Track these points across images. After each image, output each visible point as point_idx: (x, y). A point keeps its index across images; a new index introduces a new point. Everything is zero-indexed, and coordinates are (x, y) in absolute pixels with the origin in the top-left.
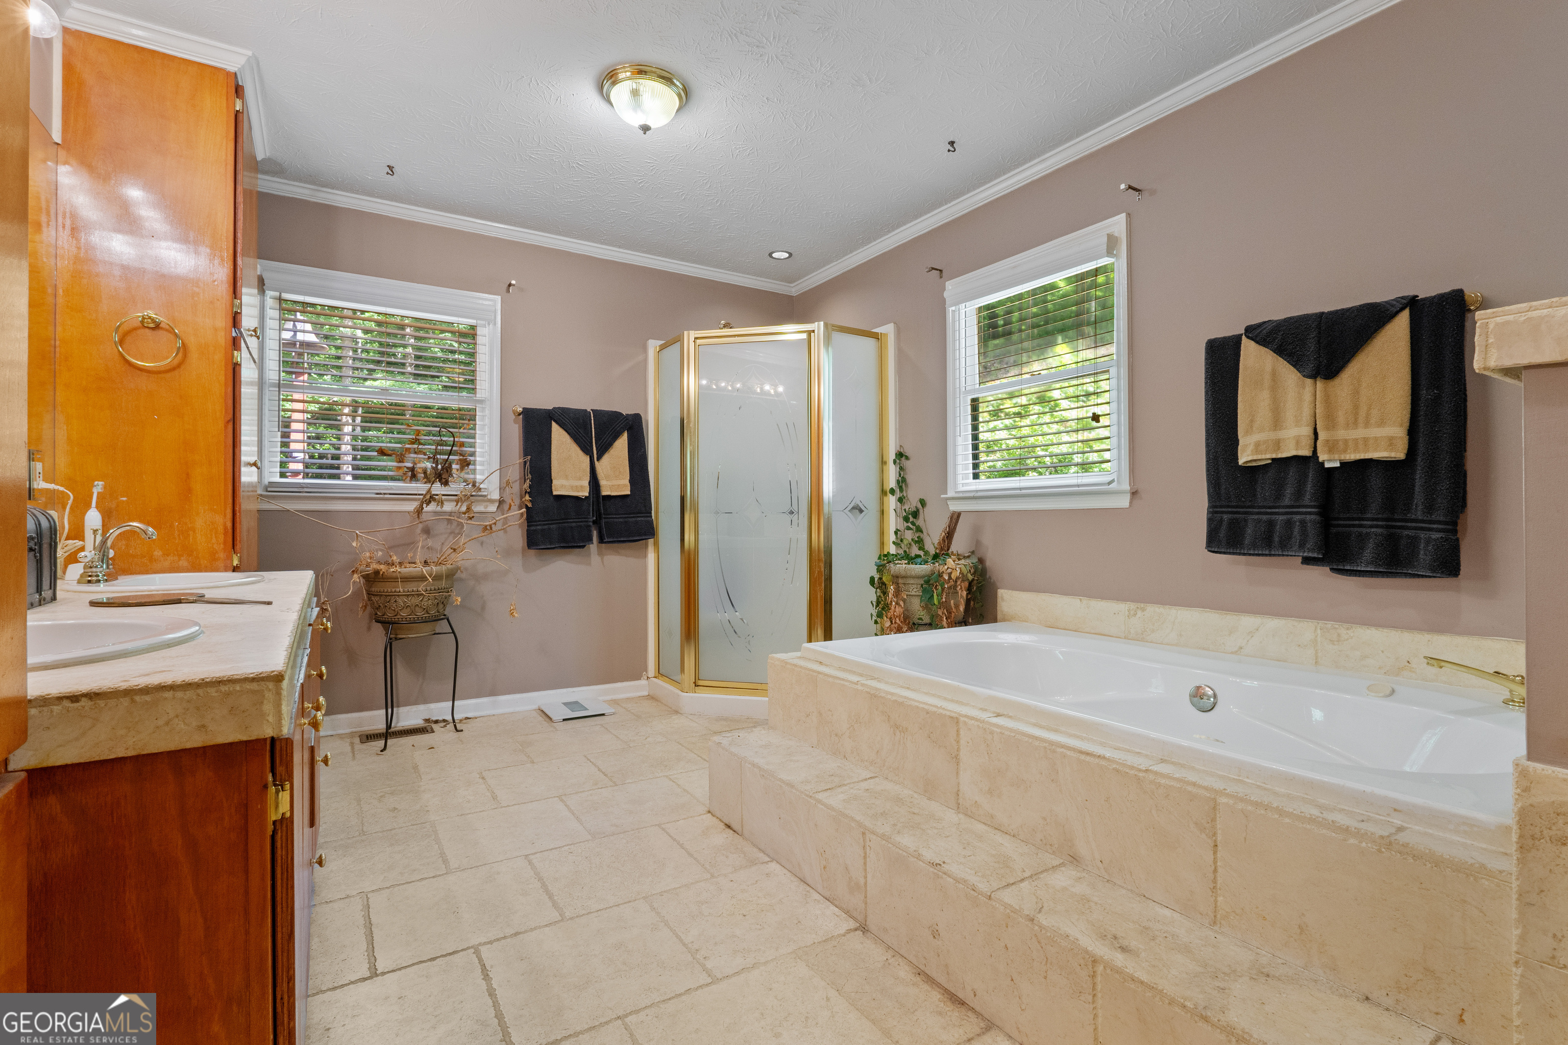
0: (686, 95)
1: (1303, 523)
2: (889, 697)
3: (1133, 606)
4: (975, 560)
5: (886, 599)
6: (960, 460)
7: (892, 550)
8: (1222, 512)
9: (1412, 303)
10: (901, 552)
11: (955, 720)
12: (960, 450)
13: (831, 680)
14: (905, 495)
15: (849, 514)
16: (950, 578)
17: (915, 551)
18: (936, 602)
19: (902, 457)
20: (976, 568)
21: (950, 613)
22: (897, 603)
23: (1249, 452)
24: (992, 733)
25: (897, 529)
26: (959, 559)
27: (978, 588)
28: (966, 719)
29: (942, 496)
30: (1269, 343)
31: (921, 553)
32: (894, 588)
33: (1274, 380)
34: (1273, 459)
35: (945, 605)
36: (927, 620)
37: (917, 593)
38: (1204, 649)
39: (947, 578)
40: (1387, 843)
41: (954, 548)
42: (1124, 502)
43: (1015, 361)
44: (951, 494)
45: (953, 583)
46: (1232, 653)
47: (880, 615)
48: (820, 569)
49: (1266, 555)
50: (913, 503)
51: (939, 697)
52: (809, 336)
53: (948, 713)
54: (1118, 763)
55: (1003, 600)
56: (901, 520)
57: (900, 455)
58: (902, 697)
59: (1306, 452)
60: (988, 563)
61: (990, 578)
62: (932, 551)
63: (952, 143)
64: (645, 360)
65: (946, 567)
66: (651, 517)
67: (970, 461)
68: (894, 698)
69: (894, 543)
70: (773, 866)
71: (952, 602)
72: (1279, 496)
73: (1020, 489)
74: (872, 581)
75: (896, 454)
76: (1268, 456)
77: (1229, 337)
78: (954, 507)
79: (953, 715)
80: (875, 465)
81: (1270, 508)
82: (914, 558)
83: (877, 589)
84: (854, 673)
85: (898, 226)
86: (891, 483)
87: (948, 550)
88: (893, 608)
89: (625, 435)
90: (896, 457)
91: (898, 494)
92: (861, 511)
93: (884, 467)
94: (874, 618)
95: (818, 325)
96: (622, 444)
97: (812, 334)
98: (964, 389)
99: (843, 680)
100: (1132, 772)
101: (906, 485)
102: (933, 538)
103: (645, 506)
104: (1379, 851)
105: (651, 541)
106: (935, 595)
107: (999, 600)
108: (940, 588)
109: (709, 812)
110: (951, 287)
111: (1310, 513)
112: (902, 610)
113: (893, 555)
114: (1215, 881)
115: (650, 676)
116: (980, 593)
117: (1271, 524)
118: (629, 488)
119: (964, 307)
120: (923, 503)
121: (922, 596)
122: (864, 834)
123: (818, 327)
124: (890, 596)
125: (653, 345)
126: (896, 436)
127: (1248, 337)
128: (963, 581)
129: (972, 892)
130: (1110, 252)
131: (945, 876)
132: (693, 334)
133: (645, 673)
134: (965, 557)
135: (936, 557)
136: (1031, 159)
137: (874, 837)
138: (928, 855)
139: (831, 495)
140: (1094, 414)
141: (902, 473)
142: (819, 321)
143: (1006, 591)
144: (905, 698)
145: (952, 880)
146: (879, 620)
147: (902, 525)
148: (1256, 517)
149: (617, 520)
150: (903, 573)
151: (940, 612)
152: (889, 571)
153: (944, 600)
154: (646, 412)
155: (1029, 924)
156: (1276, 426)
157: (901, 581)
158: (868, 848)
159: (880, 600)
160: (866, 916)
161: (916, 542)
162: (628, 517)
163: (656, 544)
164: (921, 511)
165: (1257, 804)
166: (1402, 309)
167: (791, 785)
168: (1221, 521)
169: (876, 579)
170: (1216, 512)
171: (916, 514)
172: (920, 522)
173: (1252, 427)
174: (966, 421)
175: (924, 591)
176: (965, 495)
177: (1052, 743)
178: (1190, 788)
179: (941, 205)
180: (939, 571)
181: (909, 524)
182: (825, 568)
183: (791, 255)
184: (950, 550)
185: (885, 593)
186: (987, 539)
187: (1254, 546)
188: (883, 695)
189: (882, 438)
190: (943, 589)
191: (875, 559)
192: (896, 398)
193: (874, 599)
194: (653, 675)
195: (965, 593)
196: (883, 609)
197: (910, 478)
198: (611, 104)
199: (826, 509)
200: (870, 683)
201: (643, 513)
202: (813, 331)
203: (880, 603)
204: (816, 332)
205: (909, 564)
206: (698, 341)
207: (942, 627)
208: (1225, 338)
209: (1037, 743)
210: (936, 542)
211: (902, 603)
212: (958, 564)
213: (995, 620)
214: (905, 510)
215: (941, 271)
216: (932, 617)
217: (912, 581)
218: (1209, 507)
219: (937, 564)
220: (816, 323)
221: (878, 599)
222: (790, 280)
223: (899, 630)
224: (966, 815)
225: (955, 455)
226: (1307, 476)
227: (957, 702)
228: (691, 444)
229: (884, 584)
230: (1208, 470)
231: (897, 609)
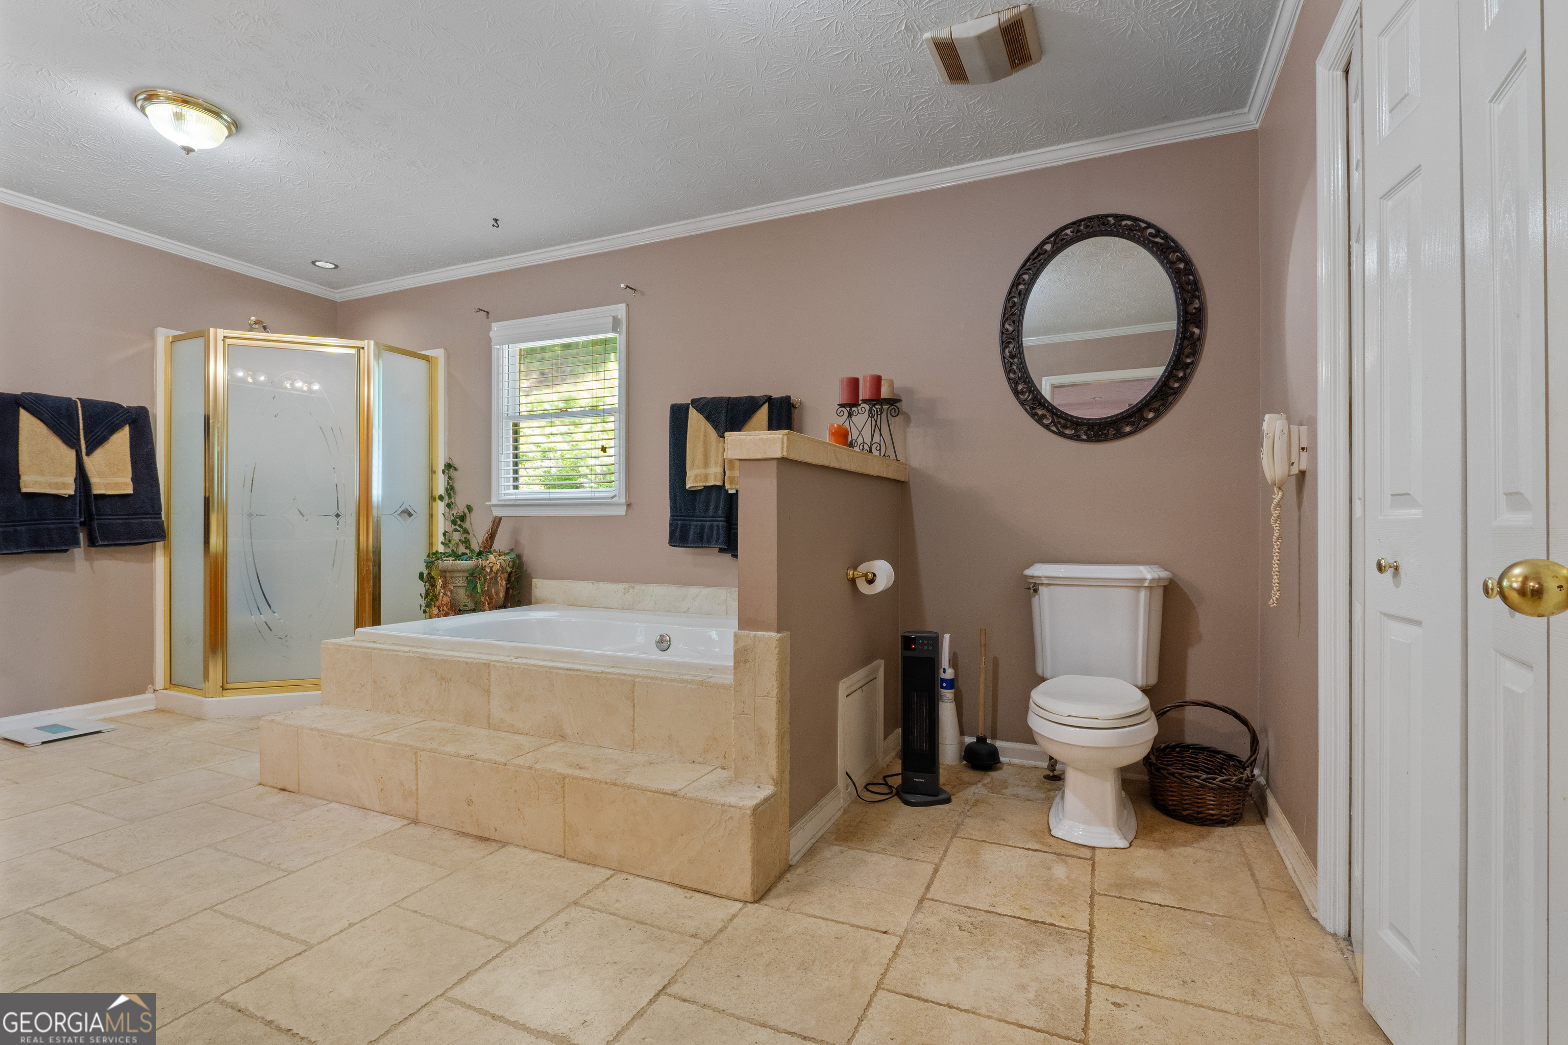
0: (235, 127)
1: (718, 526)
2: (437, 657)
3: (627, 585)
4: (513, 556)
5: (434, 591)
6: (502, 474)
7: (441, 549)
8: (677, 520)
9: (769, 399)
10: (449, 551)
11: (487, 665)
12: (502, 465)
13: (385, 653)
14: (453, 501)
15: (398, 517)
16: (491, 570)
17: (462, 549)
18: (479, 590)
19: (450, 468)
20: (514, 562)
21: (491, 599)
22: (445, 594)
23: (691, 481)
24: (513, 669)
25: (445, 531)
26: (500, 556)
27: (516, 578)
28: (495, 663)
29: (486, 503)
30: (703, 412)
31: (467, 551)
32: (442, 581)
33: (705, 436)
34: (704, 486)
35: (487, 593)
36: (471, 606)
37: (463, 585)
38: (669, 612)
39: (489, 571)
40: (702, 683)
41: (496, 546)
42: (622, 511)
43: (571, 371)
44: (494, 501)
45: (494, 575)
46: (684, 612)
47: (428, 605)
48: (369, 567)
49: (700, 547)
50: (460, 508)
51: (476, 653)
52: (359, 352)
53: (482, 661)
54: (587, 672)
55: (536, 587)
56: (449, 524)
57: (449, 466)
58: (447, 656)
59: (719, 483)
60: (525, 559)
61: (526, 570)
62: (477, 550)
63: (496, 220)
64: (153, 350)
65: (488, 562)
66: (161, 518)
67: (511, 475)
68: (441, 658)
69: (442, 543)
70: (333, 805)
71: (493, 590)
72: (707, 510)
73: (550, 499)
74: (421, 576)
75: (445, 465)
76: (701, 484)
77: (683, 404)
78: (497, 513)
79: (486, 662)
80: (424, 474)
81: (703, 517)
82: (461, 556)
83: (426, 583)
84: (406, 645)
85: (449, 265)
86: (440, 490)
87: (491, 548)
88: (440, 598)
89: (127, 429)
90: (445, 467)
91: (447, 501)
92: (410, 515)
93: (434, 476)
94: (423, 608)
95: (368, 343)
96: (121, 439)
97: (362, 350)
98: (506, 415)
99: (397, 651)
100: (594, 675)
101: (455, 492)
102: (478, 539)
103: (153, 507)
104: (699, 688)
105: (159, 545)
106: (478, 585)
107: (533, 588)
108: (483, 579)
109: (260, 784)
110: (497, 329)
111: (721, 521)
112: (449, 599)
113: (441, 553)
114: (633, 726)
115: (157, 689)
116: (518, 582)
117: (703, 527)
118: (131, 487)
119: (507, 348)
120: (470, 508)
121: (467, 587)
122: (416, 753)
123: (369, 345)
124: (438, 588)
125: (163, 335)
126: (445, 449)
127: (692, 406)
128: (503, 573)
129: (495, 765)
130: (614, 330)
131: (476, 761)
132: (221, 333)
133: (150, 686)
134: (505, 554)
135: (480, 554)
136: (561, 244)
137: (424, 752)
138: (464, 752)
139: (380, 499)
140: (603, 446)
141: (450, 482)
142: (369, 339)
143: (539, 580)
144: (450, 656)
145: (481, 762)
146: (427, 610)
147: (450, 527)
148: (695, 523)
149: (114, 521)
150: (450, 568)
151: (483, 599)
152: (437, 567)
153: (486, 589)
154: (153, 403)
155: (529, 771)
156: (705, 465)
157: (448, 575)
158: (419, 762)
159: (429, 592)
160: (417, 813)
161: (463, 542)
162: (129, 519)
163: (168, 549)
164: (468, 515)
165: (652, 678)
166: (765, 403)
167: (350, 736)
168: (677, 525)
169: (425, 575)
170: (675, 520)
171: (463, 518)
172: (467, 525)
173: (693, 465)
174: (508, 441)
175: (469, 582)
176: (506, 503)
177: (550, 668)
178: (623, 677)
179: (488, 258)
180: (482, 565)
181: (457, 527)
182: (373, 566)
183: (336, 267)
184: (493, 549)
185: (433, 586)
186: (524, 539)
187: (694, 542)
188: (431, 657)
189: (432, 450)
190: (485, 580)
191: (424, 556)
192: (445, 416)
193: (423, 592)
194: (162, 687)
195: (504, 583)
196: (432, 600)
197: (457, 487)
198: (146, 116)
199: (375, 512)
200: (420, 650)
201: (151, 514)
202: (363, 348)
203: (429, 594)
204: (366, 349)
205: (455, 560)
206: (228, 341)
207: (485, 610)
208: (681, 404)
209: (541, 670)
210: (480, 542)
211: (449, 593)
212: (499, 559)
213: (530, 603)
214: (453, 515)
215: (488, 313)
216: (476, 603)
217: (458, 575)
218: (671, 516)
219: (480, 560)
220: (366, 341)
221: (426, 591)
222: (334, 286)
223: (447, 615)
224: (495, 730)
225: (498, 470)
226: (720, 498)
227: (490, 654)
228: (218, 445)
229: (432, 578)
230: (670, 492)
231: (445, 599)
